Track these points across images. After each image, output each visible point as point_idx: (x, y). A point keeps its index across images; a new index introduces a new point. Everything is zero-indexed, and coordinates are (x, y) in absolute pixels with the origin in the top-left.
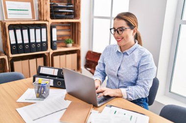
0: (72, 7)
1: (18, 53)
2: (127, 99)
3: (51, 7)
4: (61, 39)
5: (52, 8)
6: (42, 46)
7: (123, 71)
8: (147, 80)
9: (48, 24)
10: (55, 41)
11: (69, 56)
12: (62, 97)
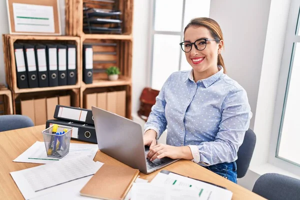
0: (119, 15)
1: (29, 87)
2: (200, 163)
3: (84, 15)
4: (100, 67)
5: (87, 16)
6: (69, 77)
7: (194, 112)
8: (235, 132)
9: (80, 42)
10: (89, 70)
11: (113, 95)
12: (90, 156)
